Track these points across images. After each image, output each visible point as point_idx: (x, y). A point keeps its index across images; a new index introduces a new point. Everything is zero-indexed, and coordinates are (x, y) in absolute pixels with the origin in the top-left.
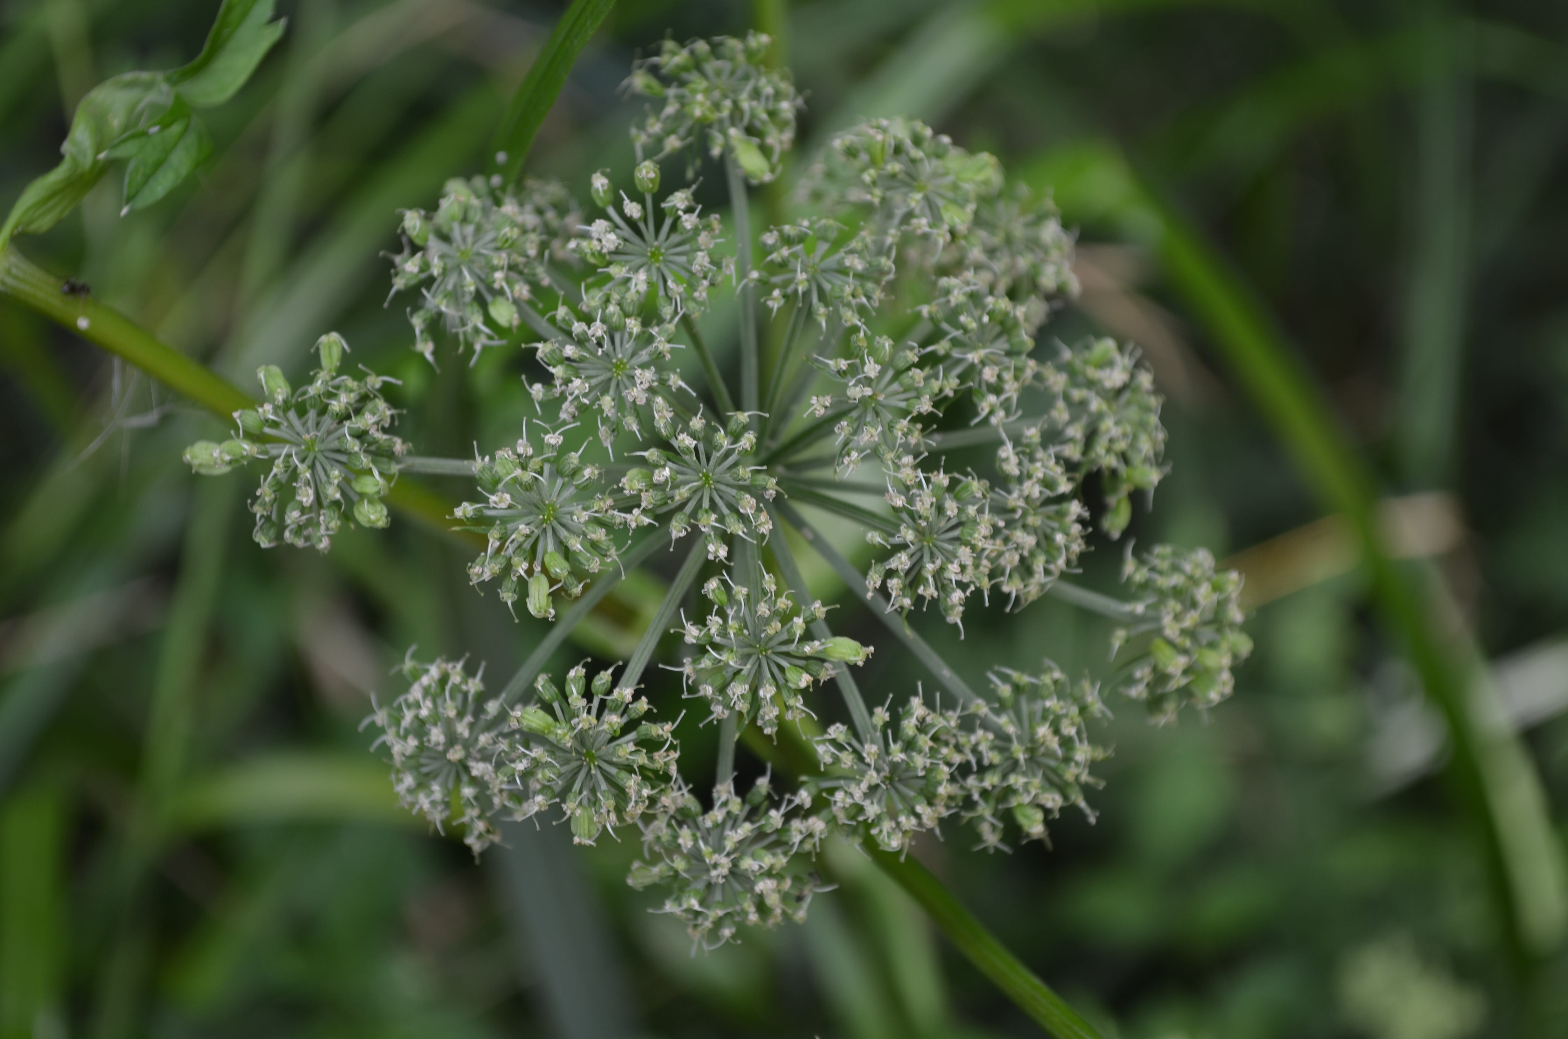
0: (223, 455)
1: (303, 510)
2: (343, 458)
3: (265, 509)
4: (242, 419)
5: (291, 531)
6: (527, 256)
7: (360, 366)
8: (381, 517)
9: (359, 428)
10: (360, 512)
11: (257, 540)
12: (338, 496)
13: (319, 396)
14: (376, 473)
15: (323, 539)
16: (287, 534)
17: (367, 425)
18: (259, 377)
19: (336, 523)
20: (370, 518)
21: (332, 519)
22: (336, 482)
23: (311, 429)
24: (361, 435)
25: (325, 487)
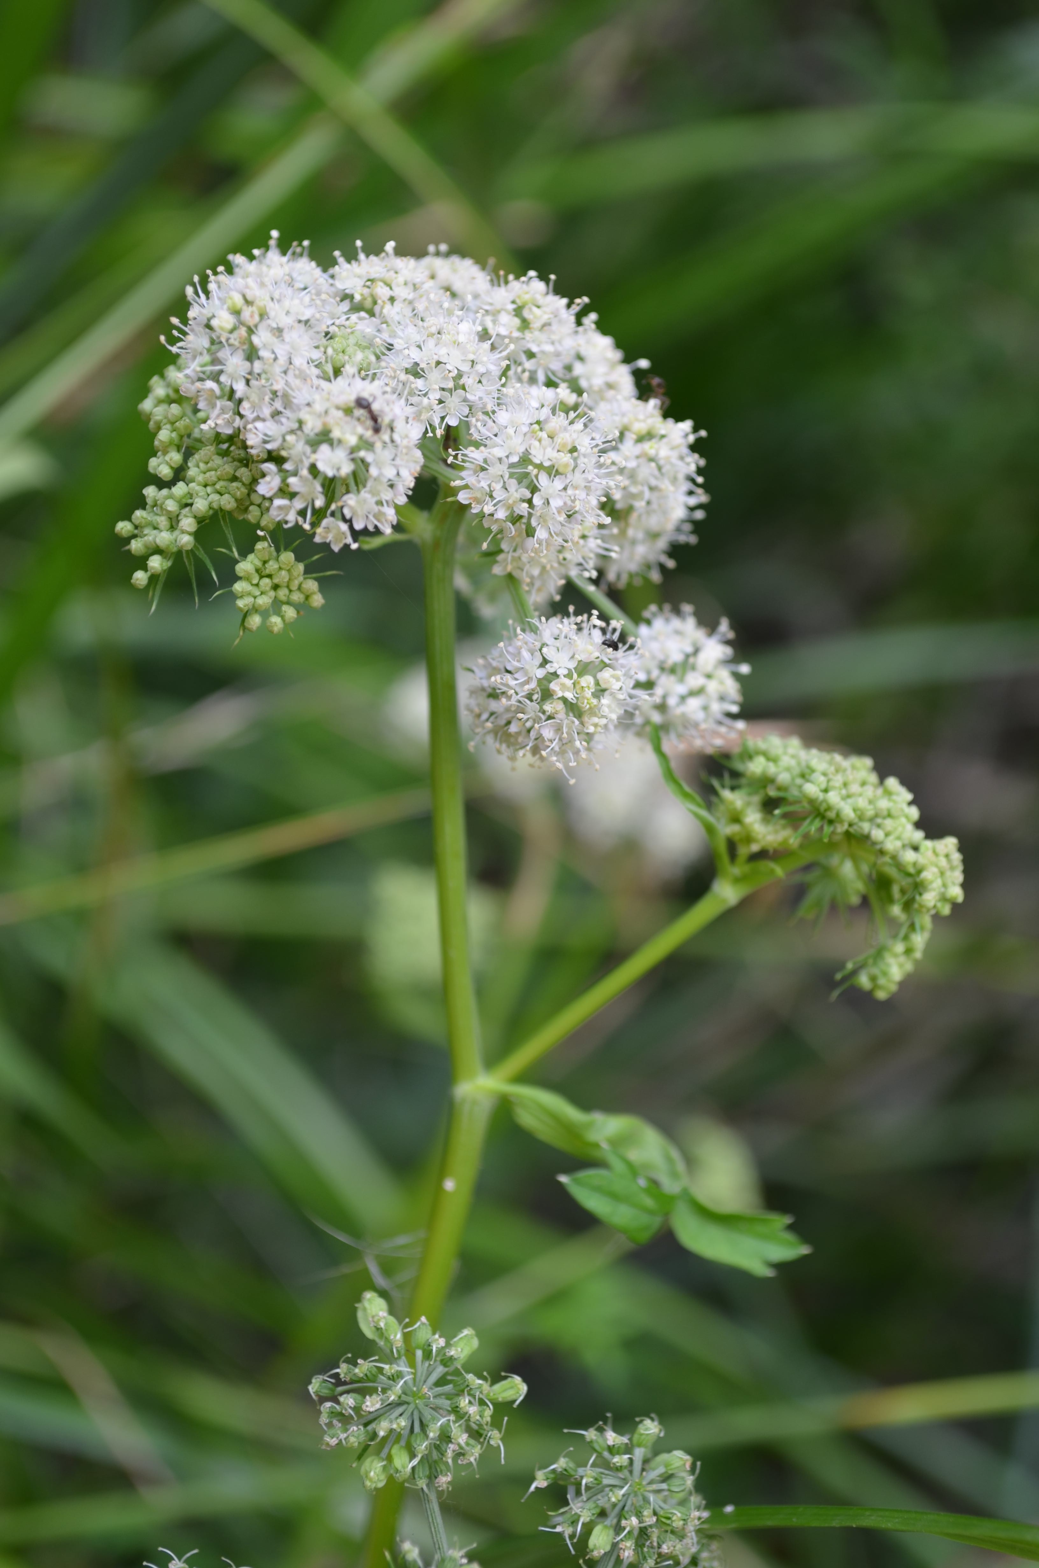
0: (384, 1320)
1: (357, 1409)
2: (417, 1428)
3: (346, 1374)
4: (421, 1326)
5: (332, 1407)
6: (659, 1546)
7: (506, 1419)
8: (375, 1482)
9: (452, 1431)
10: (372, 1462)
11: (314, 1381)
12: (382, 1434)
13: (468, 1386)
14: (415, 1462)
15: (335, 1439)
16: (328, 1404)
17: (455, 1439)
18: (463, 1331)
19: (355, 1442)
20: (370, 1472)
21: (358, 1438)
22: (395, 1426)
23: (433, 1391)
24: (445, 1437)
25: (385, 1419)
